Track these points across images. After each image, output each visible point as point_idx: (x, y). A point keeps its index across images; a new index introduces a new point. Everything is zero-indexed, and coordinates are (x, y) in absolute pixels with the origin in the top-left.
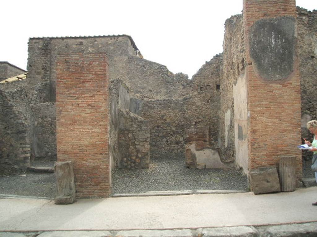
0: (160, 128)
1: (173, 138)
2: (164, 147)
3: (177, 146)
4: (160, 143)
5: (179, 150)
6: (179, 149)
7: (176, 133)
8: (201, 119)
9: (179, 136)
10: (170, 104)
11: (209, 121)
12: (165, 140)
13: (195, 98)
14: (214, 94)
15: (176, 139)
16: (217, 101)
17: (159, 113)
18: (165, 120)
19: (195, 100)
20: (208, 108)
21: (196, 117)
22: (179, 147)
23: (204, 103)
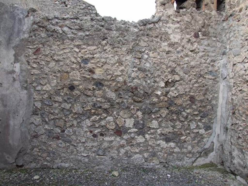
0: (76, 92)
1: (110, 118)
2: (83, 143)
3: (118, 139)
4: (75, 132)
5: (123, 151)
6: (123, 146)
7: (117, 106)
8: (179, 75)
9: (126, 116)
10: (106, 31)
11: (197, 82)
12: (88, 122)
13: (167, 22)
14: (210, 18)
15: (116, 123)
16: (215, 37)
17: (77, 50)
18: (92, 71)
19: (169, 28)
20: (197, 50)
21: (169, 69)
22: (123, 142)
23: (188, 36)
